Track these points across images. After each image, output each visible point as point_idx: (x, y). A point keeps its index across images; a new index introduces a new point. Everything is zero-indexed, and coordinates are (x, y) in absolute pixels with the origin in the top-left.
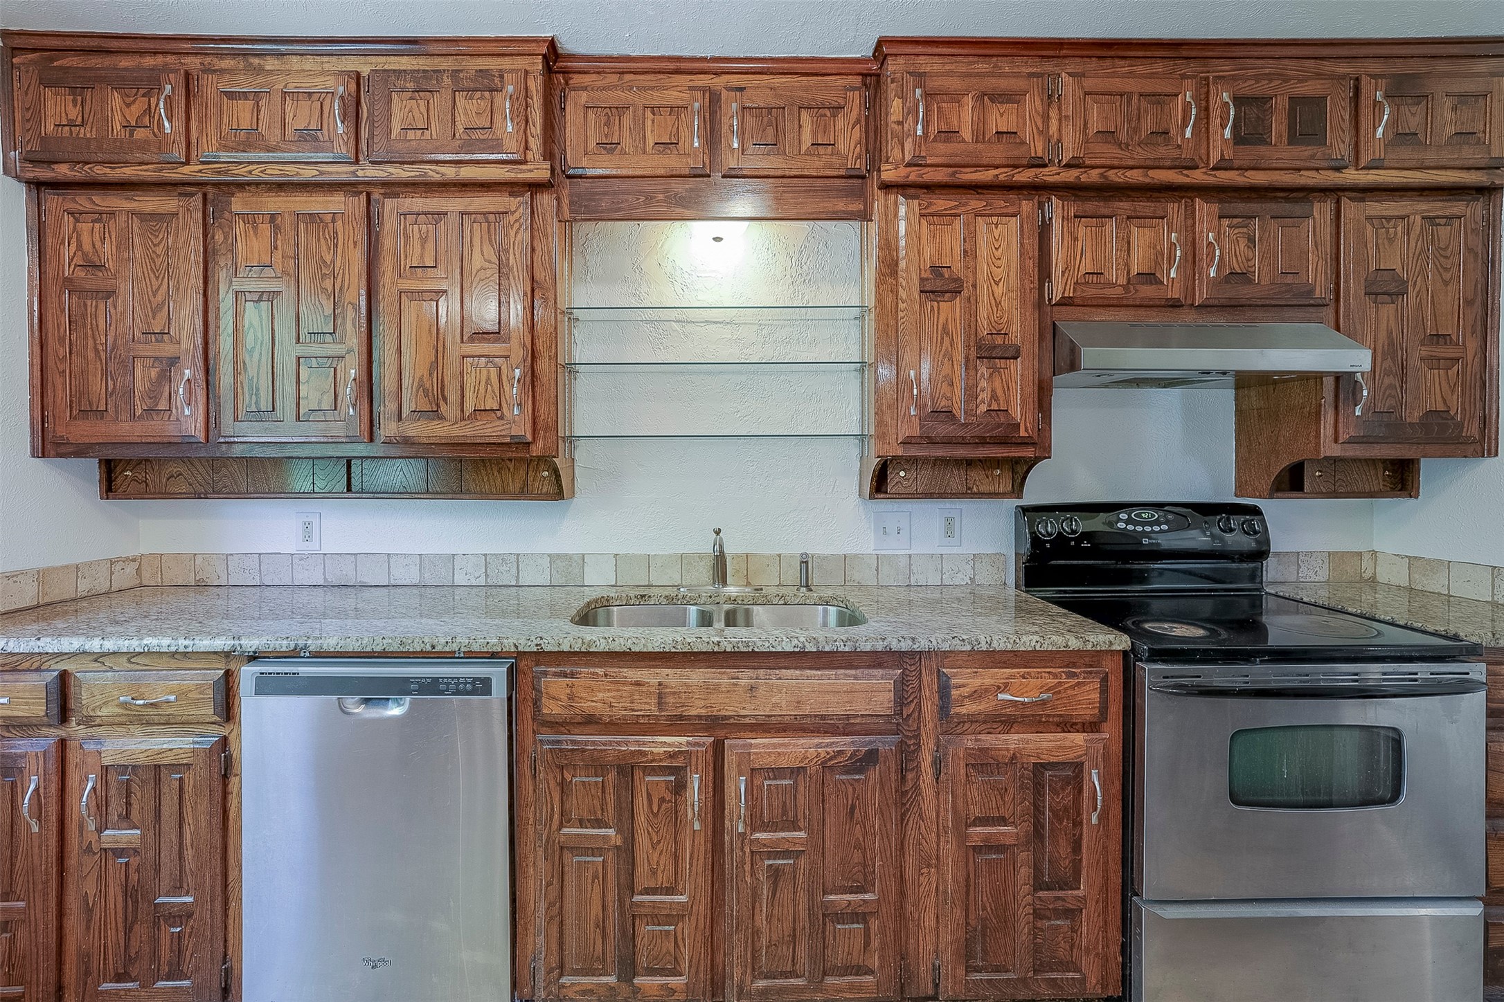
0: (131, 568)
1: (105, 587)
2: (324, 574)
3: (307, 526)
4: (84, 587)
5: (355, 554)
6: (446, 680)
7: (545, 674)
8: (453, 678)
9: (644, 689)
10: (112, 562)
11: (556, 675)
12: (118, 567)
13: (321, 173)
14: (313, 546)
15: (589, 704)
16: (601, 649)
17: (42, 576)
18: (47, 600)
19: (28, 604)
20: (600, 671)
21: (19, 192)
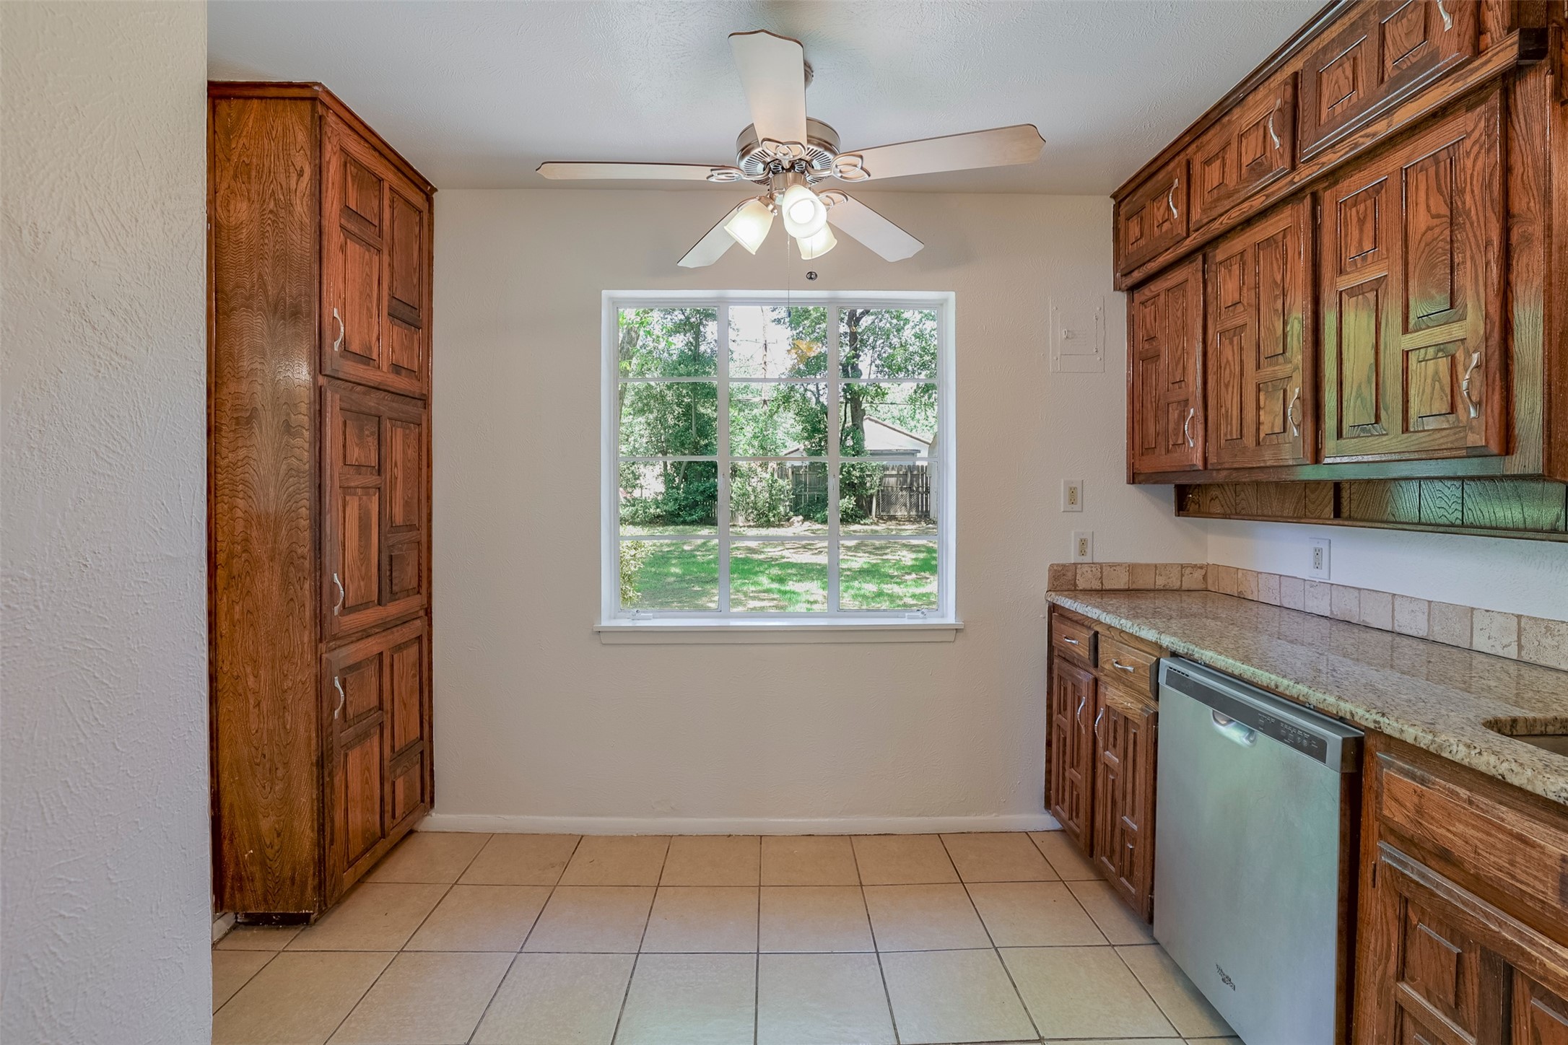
0: (1198, 574)
1: (1177, 585)
2: (1331, 605)
3: (1318, 552)
4: (1160, 582)
5: (1359, 589)
6: (1286, 727)
7: (1390, 765)
8: (1293, 727)
9: (1535, 853)
10: (1182, 566)
11: (1401, 771)
12: (1188, 571)
13: (1267, 196)
14: (1321, 575)
15: (1443, 831)
16: (1457, 758)
17: (1132, 568)
18: (1134, 586)
19: (1122, 586)
20: (1464, 793)
21: (1122, 298)
